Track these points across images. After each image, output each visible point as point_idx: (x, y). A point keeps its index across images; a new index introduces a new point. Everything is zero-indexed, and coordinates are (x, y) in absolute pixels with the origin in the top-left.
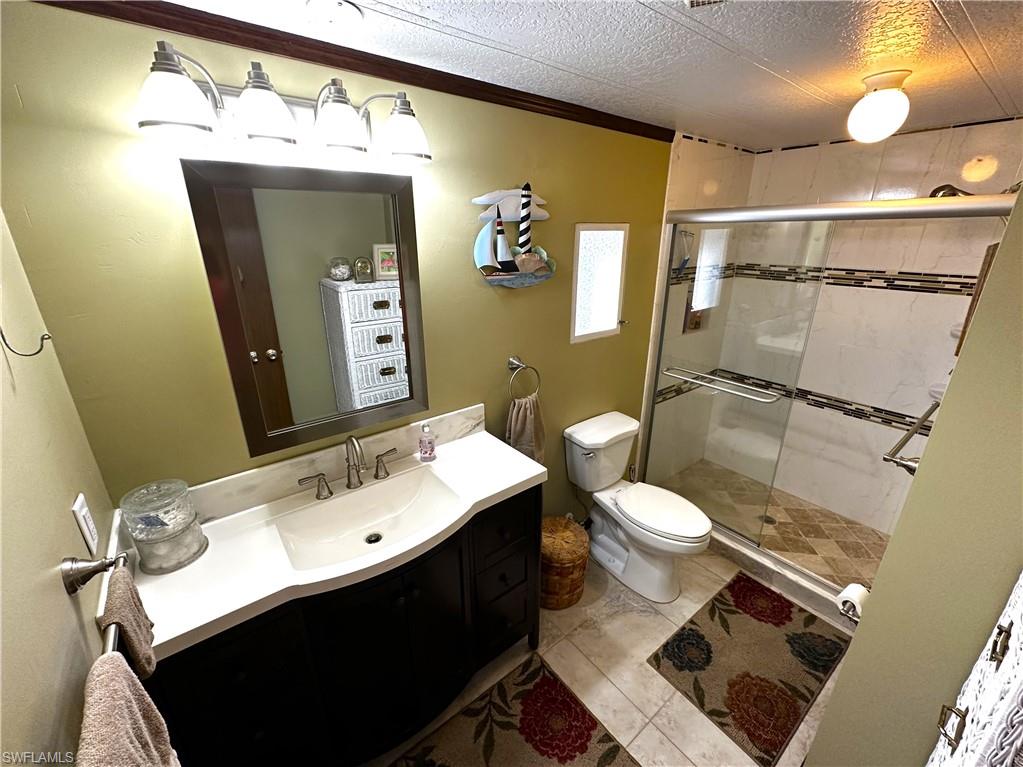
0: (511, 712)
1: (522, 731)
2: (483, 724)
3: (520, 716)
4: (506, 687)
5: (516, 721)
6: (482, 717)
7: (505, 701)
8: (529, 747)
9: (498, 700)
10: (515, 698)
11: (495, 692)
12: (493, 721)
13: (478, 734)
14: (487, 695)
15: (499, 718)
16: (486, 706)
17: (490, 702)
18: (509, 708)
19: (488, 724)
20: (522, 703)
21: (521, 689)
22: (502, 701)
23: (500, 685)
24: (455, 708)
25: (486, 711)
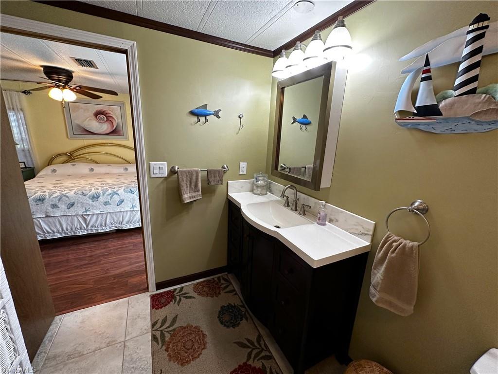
0: (255, 361)
1: (245, 364)
2: (252, 344)
3: (253, 365)
4: (270, 361)
5: (250, 362)
6: (256, 344)
7: (263, 358)
8: (237, 366)
9: (263, 354)
10: (263, 365)
11: (268, 354)
12: (253, 349)
13: (248, 340)
14: (266, 348)
15: (254, 352)
16: (261, 346)
17: (263, 349)
18: (258, 360)
19: (252, 346)
20: (259, 368)
21: (268, 370)
22: (261, 357)
23: (270, 357)
24: (262, 332)
25: (258, 346)
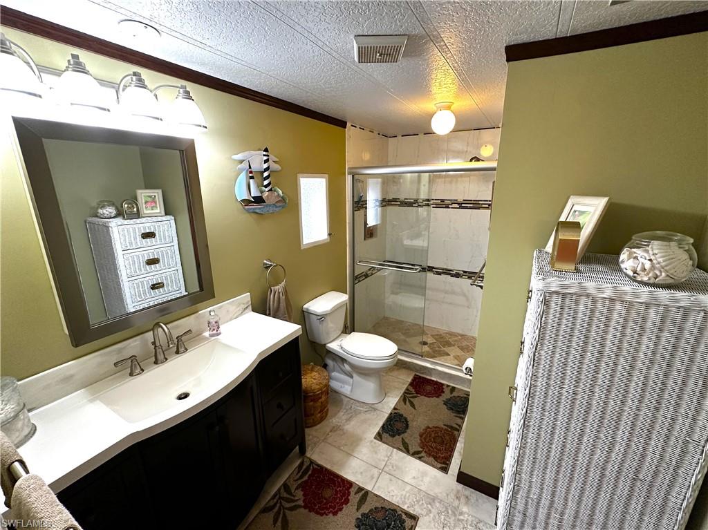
0: (296, 498)
1: (305, 507)
2: (278, 513)
3: (303, 498)
4: (289, 484)
5: (301, 503)
6: (277, 509)
7: (290, 494)
8: (312, 515)
9: (285, 495)
10: (297, 488)
11: (282, 490)
12: (284, 508)
13: (275, 521)
14: (277, 495)
15: (288, 505)
16: (277, 501)
17: (280, 498)
18: (294, 496)
19: (282, 511)
20: (302, 491)
21: (300, 482)
22: (289, 494)
23: (285, 486)
24: (255, 512)
25: (278, 505)
